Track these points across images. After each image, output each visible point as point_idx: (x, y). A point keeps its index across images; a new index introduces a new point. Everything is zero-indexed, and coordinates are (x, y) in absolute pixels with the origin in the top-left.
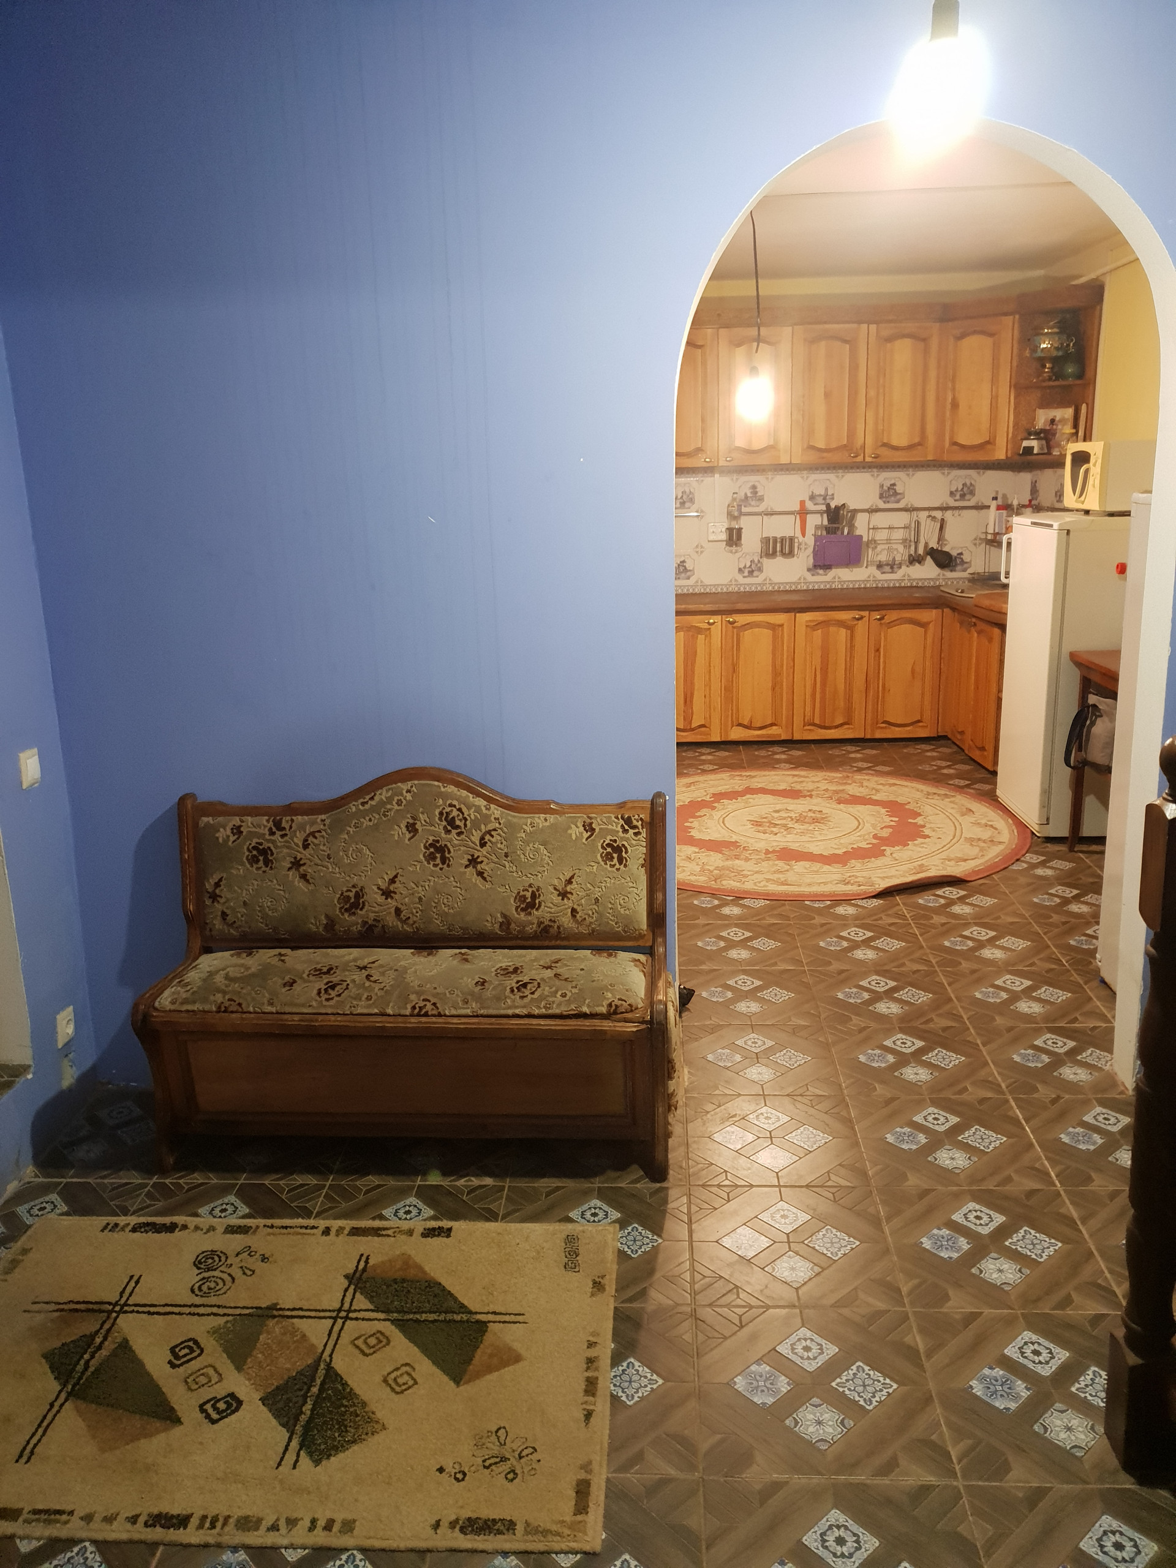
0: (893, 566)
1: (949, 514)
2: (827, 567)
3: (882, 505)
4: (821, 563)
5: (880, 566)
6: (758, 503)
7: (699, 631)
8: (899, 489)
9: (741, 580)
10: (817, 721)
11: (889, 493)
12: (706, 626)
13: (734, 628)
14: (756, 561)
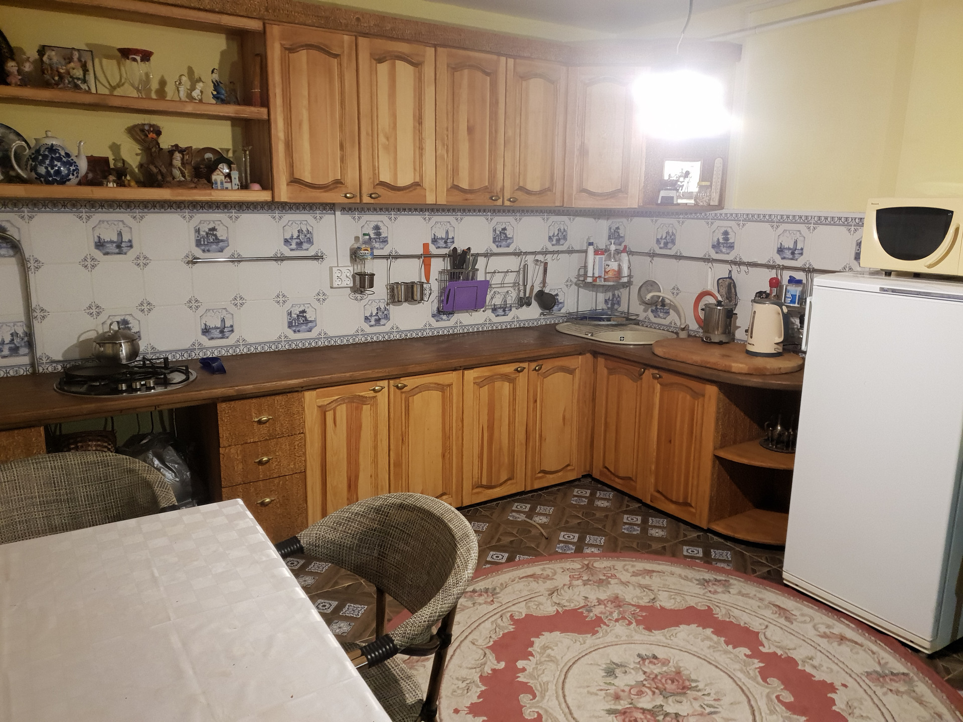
0: (505, 309)
1: (549, 257)
2: (450, 313)
3: (496, 250)
4: (446, 308)
5: (494, 310)
6: (382, 246)
7: (363, 400)
8: (509, 233)
9: (369, 330)
10: (484, 482)
11: (501, 237)
12: (372, 394)
14: (382, 307)
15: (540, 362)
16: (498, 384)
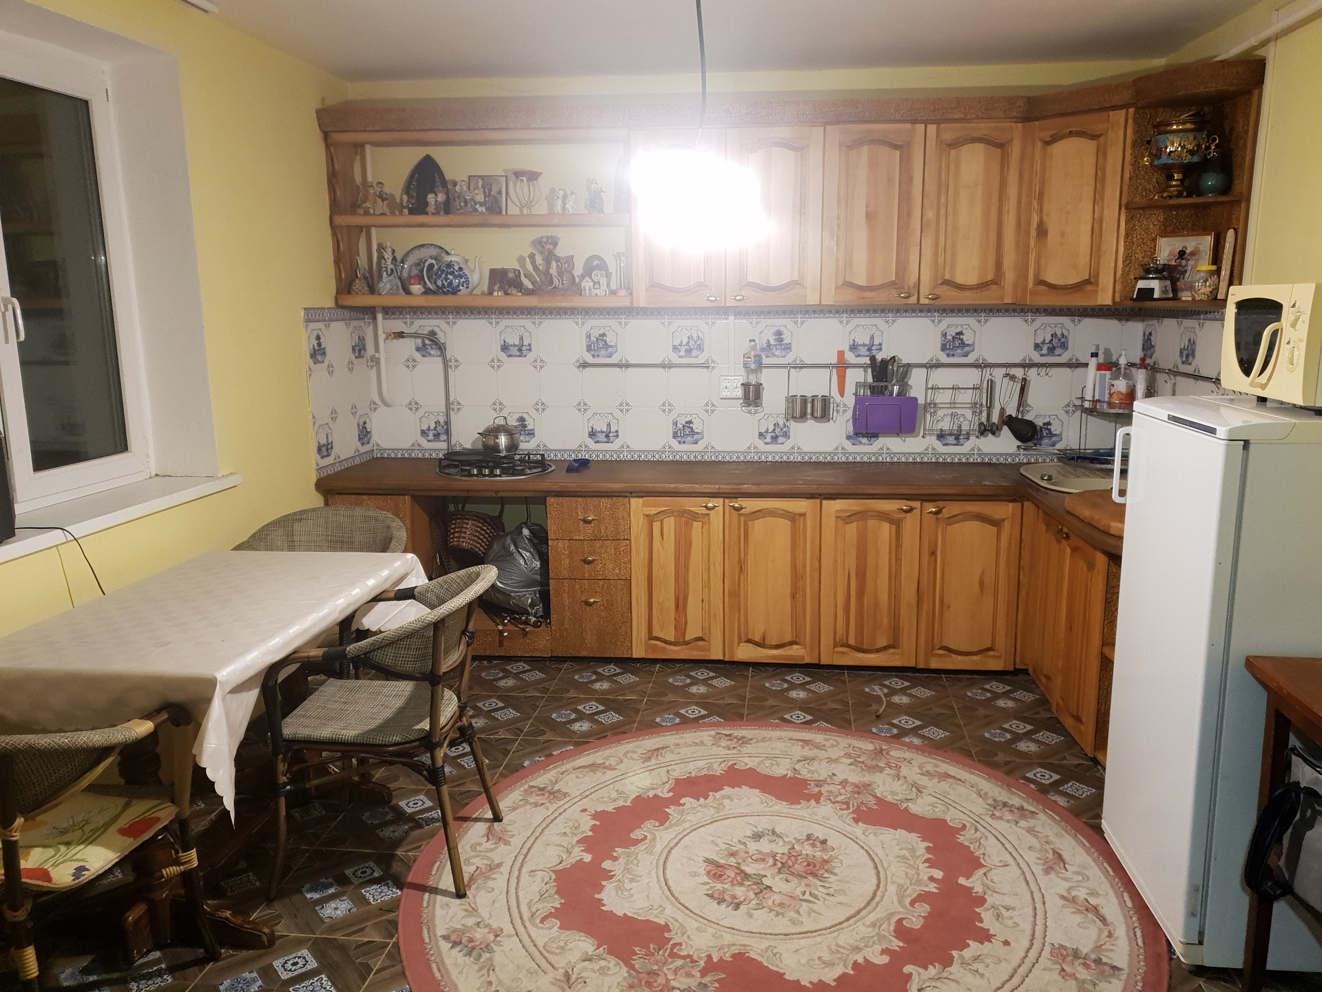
0: (958, 436)
1: (1032, 372)
2: (873, 435)
3: (944, 358)
4: (864, 428)
5: (941, 436)
6: (784, 353)
7: (694, 516)
8: (967, 338)
9: (762, 446)
10: (852, 642)
11: (955, 344)
12: (704, 511)
13: (741, 515)
14: (781, 423)
15: (941, 504)
16: (871, 523)
